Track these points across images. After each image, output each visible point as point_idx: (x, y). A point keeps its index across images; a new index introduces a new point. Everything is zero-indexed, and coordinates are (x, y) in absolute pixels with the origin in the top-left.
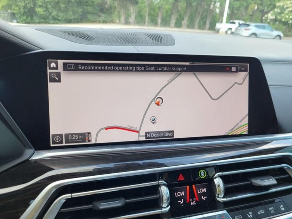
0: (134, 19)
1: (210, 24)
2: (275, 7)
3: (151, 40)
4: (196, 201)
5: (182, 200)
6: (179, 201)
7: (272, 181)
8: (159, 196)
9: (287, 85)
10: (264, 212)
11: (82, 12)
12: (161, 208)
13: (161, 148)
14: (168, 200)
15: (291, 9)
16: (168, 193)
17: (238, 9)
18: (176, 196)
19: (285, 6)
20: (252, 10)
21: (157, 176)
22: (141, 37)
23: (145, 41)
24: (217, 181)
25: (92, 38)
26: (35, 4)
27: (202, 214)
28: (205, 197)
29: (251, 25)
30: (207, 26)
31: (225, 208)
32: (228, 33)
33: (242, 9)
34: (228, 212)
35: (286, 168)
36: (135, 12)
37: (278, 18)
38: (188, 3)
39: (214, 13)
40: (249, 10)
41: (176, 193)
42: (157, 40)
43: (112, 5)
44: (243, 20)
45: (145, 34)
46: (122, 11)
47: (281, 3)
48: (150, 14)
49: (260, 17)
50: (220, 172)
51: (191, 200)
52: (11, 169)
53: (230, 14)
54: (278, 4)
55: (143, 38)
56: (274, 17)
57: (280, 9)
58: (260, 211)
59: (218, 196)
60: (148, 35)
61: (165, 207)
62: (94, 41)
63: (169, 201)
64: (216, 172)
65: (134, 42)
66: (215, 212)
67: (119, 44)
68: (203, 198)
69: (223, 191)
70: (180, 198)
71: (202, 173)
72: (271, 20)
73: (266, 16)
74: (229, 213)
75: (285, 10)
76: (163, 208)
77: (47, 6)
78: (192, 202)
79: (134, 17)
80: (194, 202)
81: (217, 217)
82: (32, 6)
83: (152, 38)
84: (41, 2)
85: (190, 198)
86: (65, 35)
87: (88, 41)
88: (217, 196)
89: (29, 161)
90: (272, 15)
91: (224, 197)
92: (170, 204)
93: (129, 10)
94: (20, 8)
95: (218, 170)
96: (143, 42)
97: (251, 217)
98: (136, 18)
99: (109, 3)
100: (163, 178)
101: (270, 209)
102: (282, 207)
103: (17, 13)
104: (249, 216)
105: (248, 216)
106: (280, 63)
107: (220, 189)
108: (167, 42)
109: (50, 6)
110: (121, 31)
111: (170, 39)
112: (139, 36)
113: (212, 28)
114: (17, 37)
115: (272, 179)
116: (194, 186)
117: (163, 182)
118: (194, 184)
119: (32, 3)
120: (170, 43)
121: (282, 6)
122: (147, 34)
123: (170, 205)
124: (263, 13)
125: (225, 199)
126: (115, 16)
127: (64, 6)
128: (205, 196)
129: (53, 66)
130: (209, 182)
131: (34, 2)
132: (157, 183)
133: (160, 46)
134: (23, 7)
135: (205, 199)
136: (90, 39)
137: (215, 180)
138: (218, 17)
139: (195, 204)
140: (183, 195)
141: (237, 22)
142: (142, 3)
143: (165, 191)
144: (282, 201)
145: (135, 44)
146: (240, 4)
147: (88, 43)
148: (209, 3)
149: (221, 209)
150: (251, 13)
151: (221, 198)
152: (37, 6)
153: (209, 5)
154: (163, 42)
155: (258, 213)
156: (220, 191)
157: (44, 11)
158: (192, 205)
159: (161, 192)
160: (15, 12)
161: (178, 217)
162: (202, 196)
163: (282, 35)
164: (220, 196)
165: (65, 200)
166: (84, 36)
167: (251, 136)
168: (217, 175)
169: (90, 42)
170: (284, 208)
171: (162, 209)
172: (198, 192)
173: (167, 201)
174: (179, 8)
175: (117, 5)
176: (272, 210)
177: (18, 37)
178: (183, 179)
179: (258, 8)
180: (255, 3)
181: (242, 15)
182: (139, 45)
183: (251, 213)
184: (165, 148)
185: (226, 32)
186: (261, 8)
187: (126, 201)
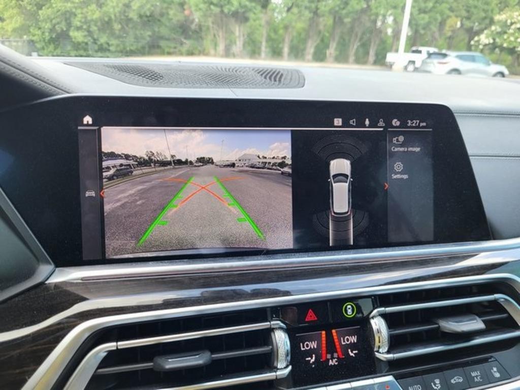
0: (242, 48)
1: (377, 55)
2: (492, 22)
3: (263, 78)
4: (338, 358)
5: (314, 355)
6: (308, 357)
7: (477, 324)
8: (272, 349)
9: (505, 155)
10: (462, 380)
11: (150, 36)
12: (275, 369)
13: (276, 264)
14: (287, 355)
15: (518, 26)
16: (286, 342)
17: (426, 27)
18: (302, 349)
19: (509, 22)
20: (452, 29)
21: (269, 314)
22: (245, 74)
23: (252, 80)
24: (375, 323)
25: (159, 76)
26: (69, 25)
27: (349, 382)
28: (354, 352)
29: (449, 55)
30: (372, 58)
31: (390, 371)
32: (408, 69)
33: (434, 28)
34: (396, 379)
35: (502, 302)
36: (244, 35)
37: (497, 43)
38: (337, 19)
39: (383, 35)
40: (447, 28)
41: (301, 344)
42: (273, 79)
43: (203, 24)
44: (435, 46)
45: (253, 70)
46: (221, 34)
47: (502, 15)
48: (269, 39)
49: (466, 40)
50: (381, 306)
51: (329, 356)
52: (14, 299)
53: (411, 35)
54: (497, 18)
55: (248, 76)
56: (491, 41)
57: (501, 27)
58: (455, 378)
59: (377, 349)
60: (258, 71)
61: (281, 369)
62: (161, 80)
63: (289, 358)
64: (374, 306)
65: (233, 82)
66: (372, 378)
67: (205, 85)
68: (350, 353)
69: (386, 340)
70: (309, 353)
71: (349, 308)
72: (485, 45)
73: (476, 38)
74: (399, 380)
75: (509, 27)
76: (278, 369)
77: (89, 26)
78: (330, 361)
79: (242, 43)
80: (334, 360)
81: (376, 387)
82: (65, 29)
83: (264, 75)
84: (80, 21)
85: (327, 353)
86: (112, 72)
87: (151, 81)
88: (375, 349)
89: (45, 286)
90: (487, 37)
91: (388, 352)
92: (292, 363)
93: (233, 33)
94: (43, 33)
95: (379, 305)
96: (247, 83)
97: (439, 388)
98: (244, 45)
99: (197, 20)
100: (279, 318)
101: (473, 374)
102: (495, 372)
103: (38, 40)
104: (435, 386)
105: (433, 386)
106: (494, 117)
107: (381, 338)
108: (290, 82)
109: (95, 28)
110: (211, 65)
111: (297, 76)
112: (241, 73)
113: (380, 61)
114: (25, 73)
115: (475, 321)
116: (334, 331)
117: (277, 324)
118: (335, 329)
119: (64, 23)
120: (297, 83)
121: (504, 20)
122: (256, 69)
123: (290, 364)
124: (472, 33)
125: (390, 356)
126: (207, 43)
127: (120, 26)
128: (355, 350)
129: (88, 122)
130: (362, 325)
131: (68, 21)
132: (268, 325)
133: (279, 88)
134: (49, 30)
135: (354, 356)
136: (156, 78)
137: (373, 322)
138: (390, 41)
139: (336, 364)
140: (314, 347)
141: (425, 50)
142: (255, 20)
143: (281, 340)
144: (496, 360)
145: (234, 86)
146: (430, 17)
147: (152, 84)
148: (373, 17)
149: (383, 374)
150: (449, 34)
151: (383, 353)
152: (72, 28)
153: (375, 22)
154: (284, 82)
155: (451, 382)
156: (381, 340)
157: (85, 36)
158: (331, 365)
159: (274, 341)
160: (34, 38)
161: (306, 385)
162: (349, 350)
163: (506, 72)
164: (381, 350)
165: (105, 354)
166: (145, 73)
167: (438, 245)
168: (375, 311)
169: (155, 83)
170: (499, 372)
171: (276, 372)
172: (341, 343)
173: (286, 358)
174: (321, 27)
175: (211, 25)
176: (477, 376)
177: (28, 72)
178: (314, 318)
179: (462, 25)
180: (457, 16)
181: (433, 36)
182: (240, 86)
183: (437, 381)
184: (283, 264)
185: (406, 68)
186: (468, 24)
187: (213, 356)
